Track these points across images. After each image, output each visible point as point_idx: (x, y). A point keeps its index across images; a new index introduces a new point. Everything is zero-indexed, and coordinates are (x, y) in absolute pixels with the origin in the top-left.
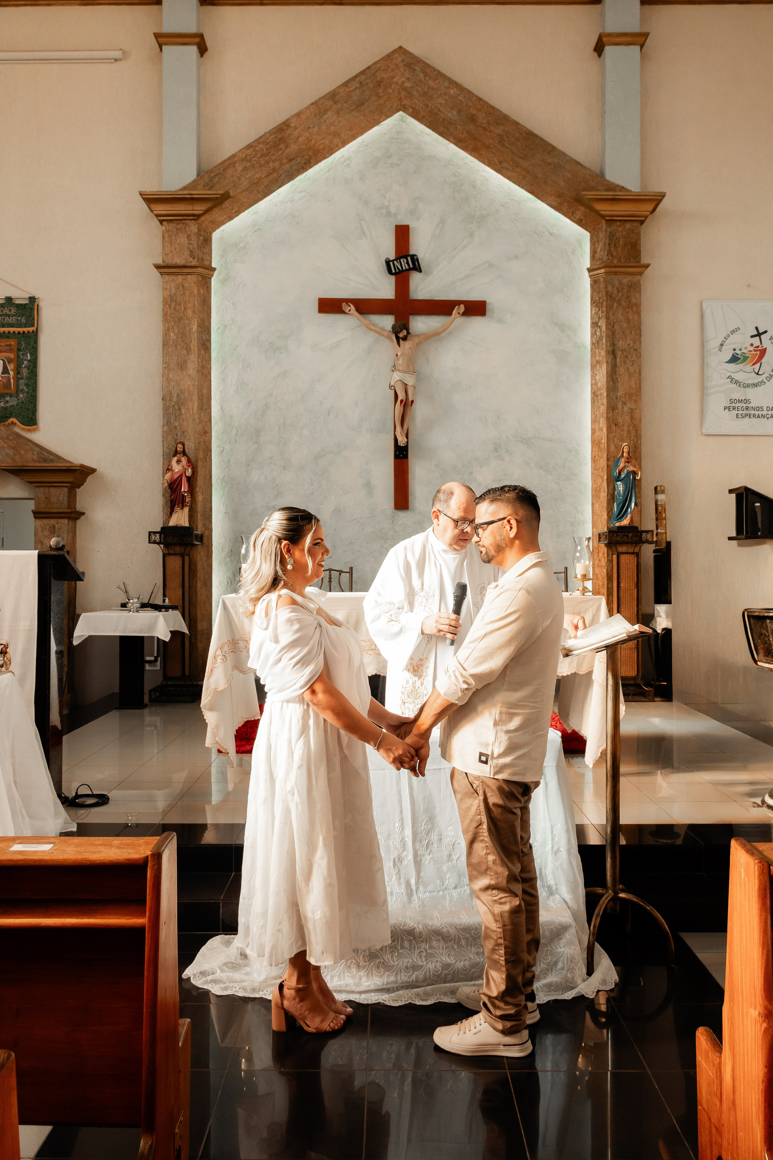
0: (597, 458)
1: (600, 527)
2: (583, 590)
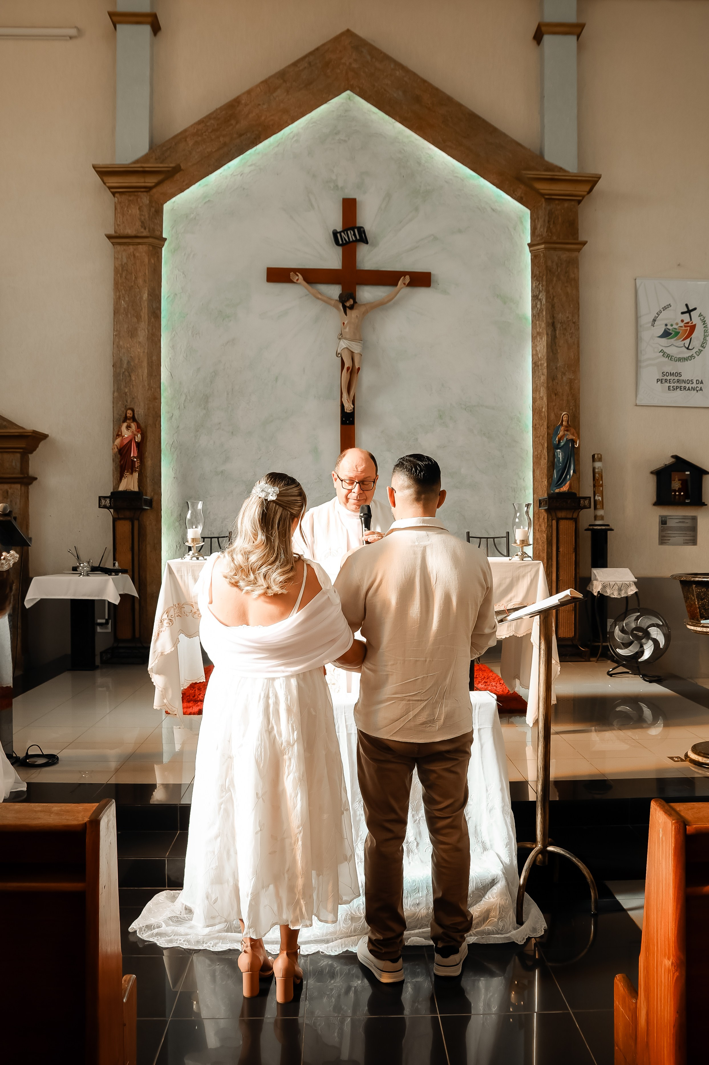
0: (537, 426)
1: (541, 493)
2: (522, 555)
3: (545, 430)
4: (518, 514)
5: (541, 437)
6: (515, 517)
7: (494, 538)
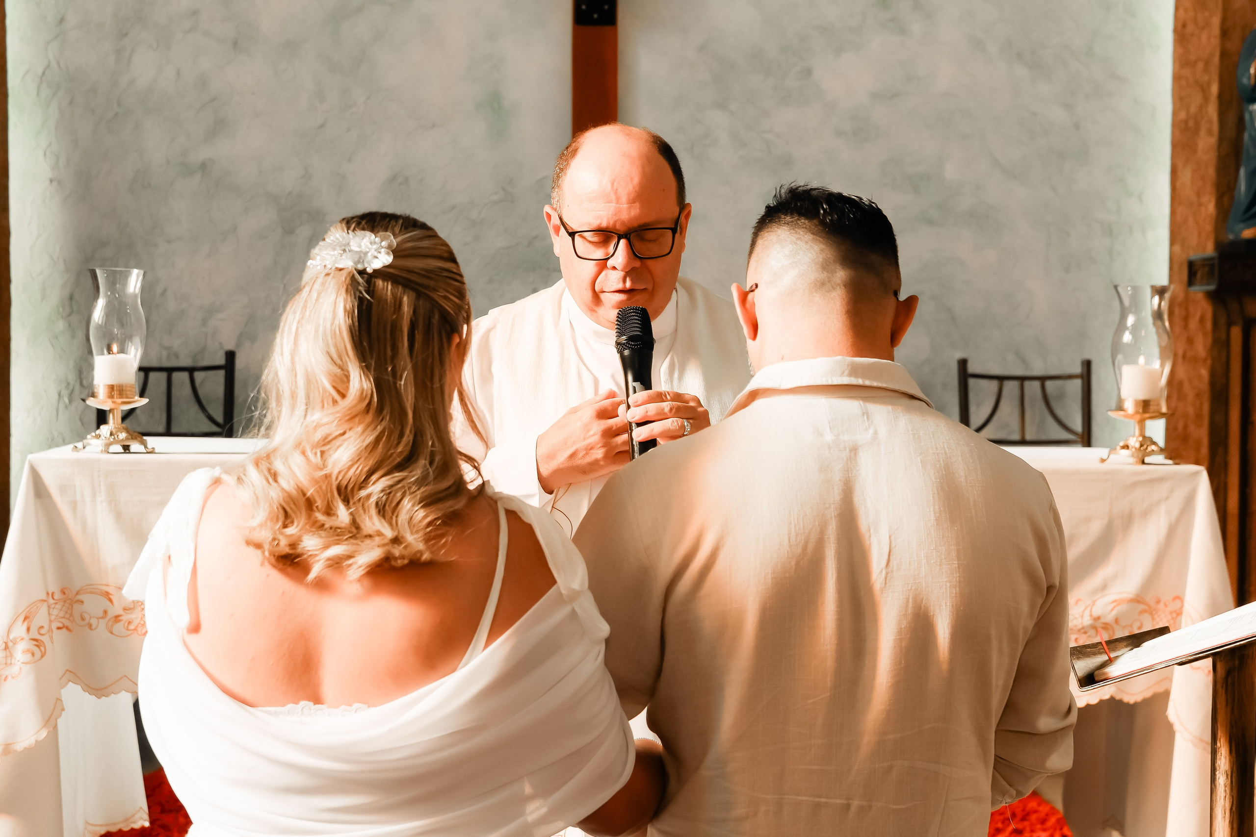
0: (1190, 28)
1: (1193, 240)
2: (1141, 446)
3: (1215, 41)
4: (1131, 320)
5: (1200, 65)
6: (1121, 327)
7: (1043, 379)
